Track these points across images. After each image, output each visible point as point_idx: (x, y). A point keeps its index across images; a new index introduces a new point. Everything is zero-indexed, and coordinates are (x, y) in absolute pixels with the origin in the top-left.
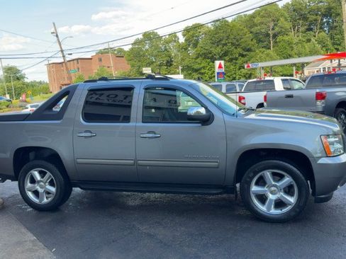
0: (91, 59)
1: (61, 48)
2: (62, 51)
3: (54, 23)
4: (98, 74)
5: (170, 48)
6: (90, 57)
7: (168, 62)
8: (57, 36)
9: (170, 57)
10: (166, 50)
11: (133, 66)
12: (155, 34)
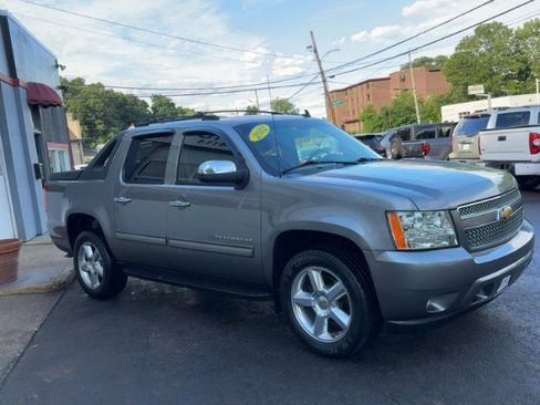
0: (388, 79)
1: (321, 68)
2: (322, 73)
3: (311, 33)
4: (396, 103)
5: (526, 47)
6: (387, 76)
7: (521, 72)
8: (316, 51)
9: (525, 62)
10: (518, 51)
11: (456, 84)
12: (499, 26)
